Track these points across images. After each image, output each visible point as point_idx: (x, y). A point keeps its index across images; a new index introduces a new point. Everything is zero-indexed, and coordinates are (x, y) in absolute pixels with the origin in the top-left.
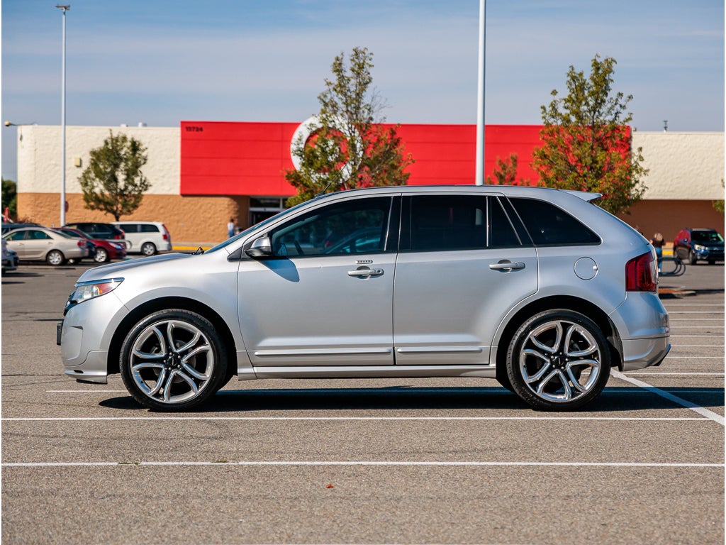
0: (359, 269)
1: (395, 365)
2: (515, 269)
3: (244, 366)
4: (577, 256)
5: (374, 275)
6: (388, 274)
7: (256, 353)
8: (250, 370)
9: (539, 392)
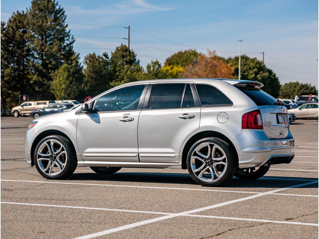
0: (124, 117)
1: (140, 162)
2: (190, 118)
3: (80, 160)
4: (219, 112)
5: (130, 121)
6: (136, 120)
7: (84, 155)
8: (82, 162)
9: (200, 177)
